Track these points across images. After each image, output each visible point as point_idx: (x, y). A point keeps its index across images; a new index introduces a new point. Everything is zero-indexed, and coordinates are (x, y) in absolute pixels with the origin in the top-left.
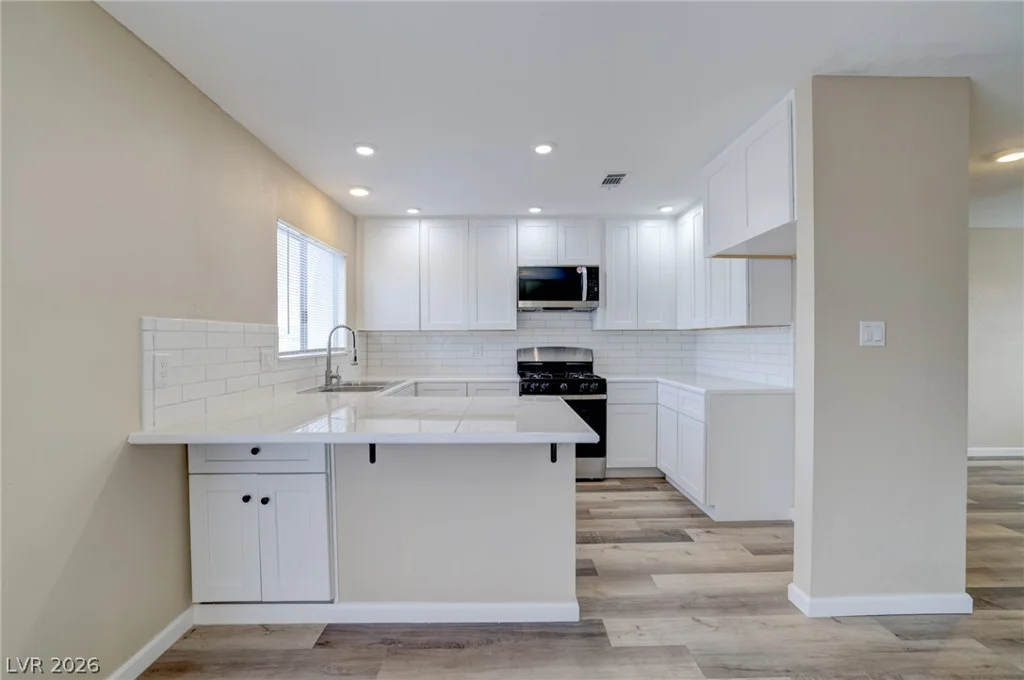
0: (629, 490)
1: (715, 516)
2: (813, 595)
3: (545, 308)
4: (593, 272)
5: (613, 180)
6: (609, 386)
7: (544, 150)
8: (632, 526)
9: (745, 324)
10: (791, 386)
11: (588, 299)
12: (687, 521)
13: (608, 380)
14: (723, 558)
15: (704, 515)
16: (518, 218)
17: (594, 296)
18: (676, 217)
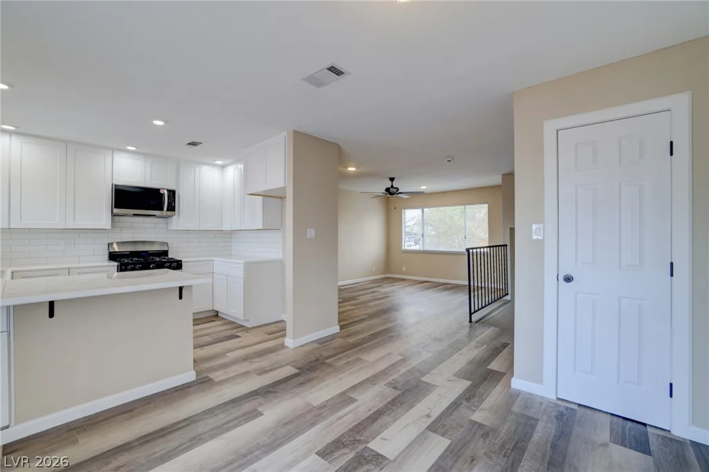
0: (199, 324)
1: (248, 325)
2: (294, 338)
3: (134, 215)
4: (172, 193)
5: (193, 144)
6: (183, 264)
7: (158, 123)
8: (207, 339)
9: (261, 228)
10: (281, 257)
11: (168, 210)
12: (235, 330)
13: (183, 260)
14: (257, 339)
15: (243, 326)
16: (113, 150)
17: (172, 208)
18: (223, 167)
